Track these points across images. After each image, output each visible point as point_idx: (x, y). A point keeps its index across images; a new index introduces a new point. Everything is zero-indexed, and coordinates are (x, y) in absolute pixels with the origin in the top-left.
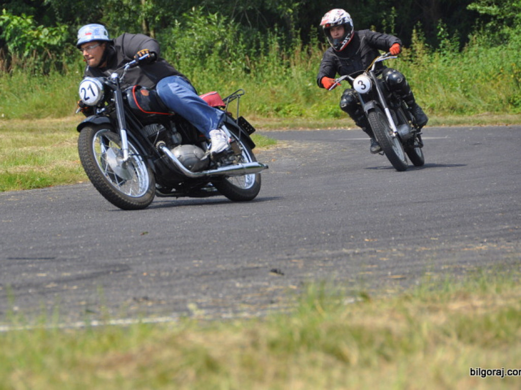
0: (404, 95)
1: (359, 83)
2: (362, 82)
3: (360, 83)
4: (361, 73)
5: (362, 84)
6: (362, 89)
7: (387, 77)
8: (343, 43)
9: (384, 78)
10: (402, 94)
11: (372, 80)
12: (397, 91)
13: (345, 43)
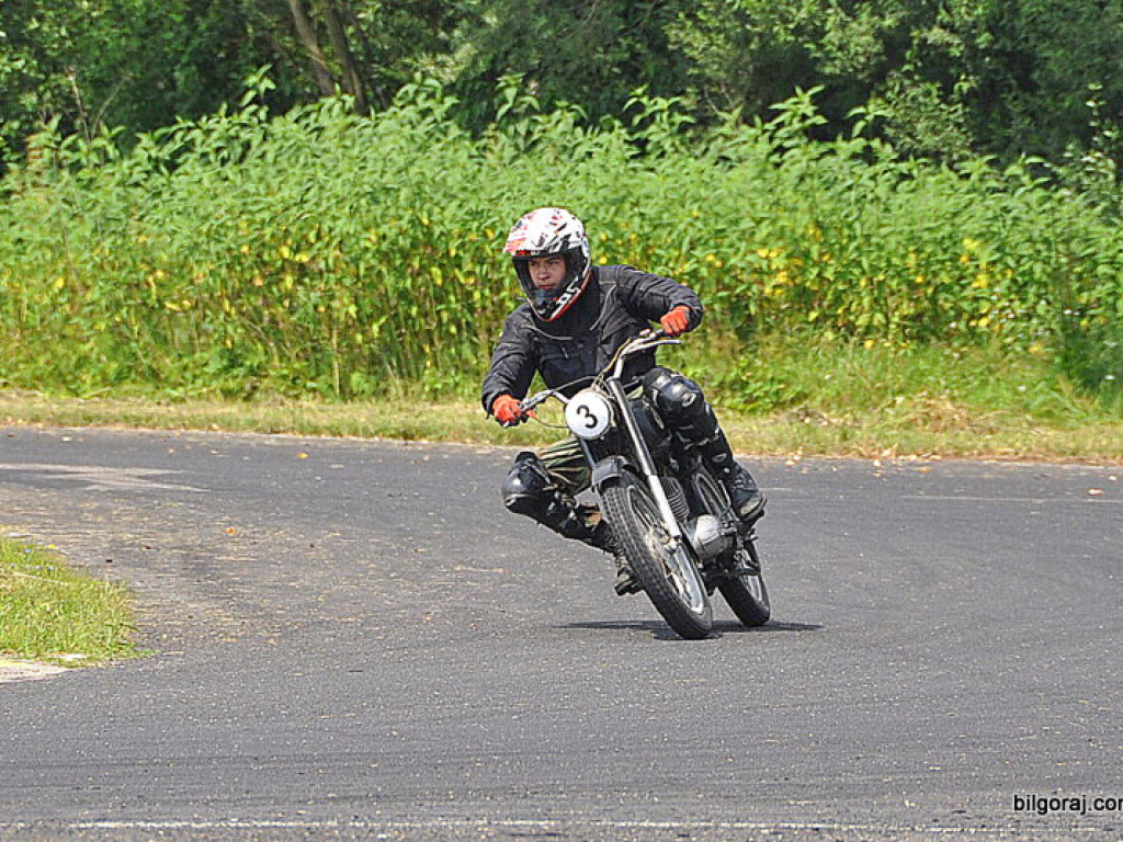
0: (702, 439)
1: (578, 412)
2: (587, 409)
3: (583, 411)
4: (587, 385)
5: (587, 415)
6: (588, 426)
7: (656, 392)
8: (560, 301)
9: (647, 393)
10: (695, 438)
11: (615, 402)
12: (684, 428)
13: (563, 301)
